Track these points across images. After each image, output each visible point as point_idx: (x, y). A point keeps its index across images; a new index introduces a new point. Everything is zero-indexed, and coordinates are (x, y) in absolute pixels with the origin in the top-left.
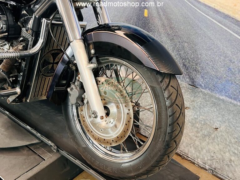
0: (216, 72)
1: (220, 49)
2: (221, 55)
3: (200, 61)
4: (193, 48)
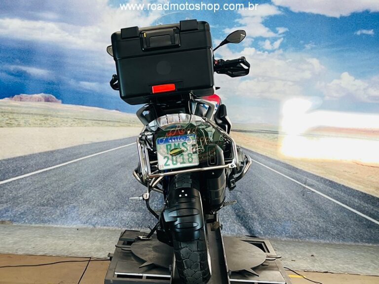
0: (274, 214)
1: (275, 192)
2: (277, 198)
3: (256, 207)
4: (247, 195)
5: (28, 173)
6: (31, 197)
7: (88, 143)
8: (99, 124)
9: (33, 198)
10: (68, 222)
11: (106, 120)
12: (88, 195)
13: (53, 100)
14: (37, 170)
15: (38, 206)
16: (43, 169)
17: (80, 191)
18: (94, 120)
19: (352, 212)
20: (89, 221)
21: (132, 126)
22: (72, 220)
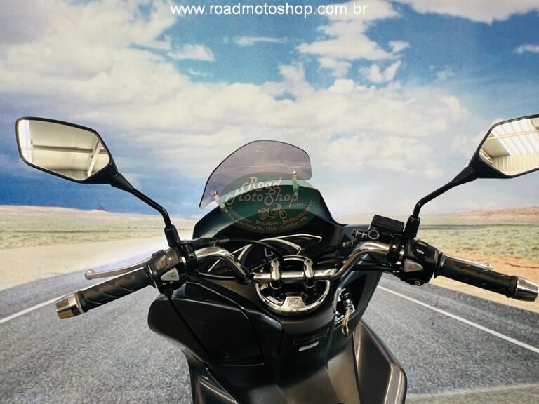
7: (49, 276)
8: (67, 238)
11: (81, 229)
12: (60, 369)
17: (42, 365)
18: (56, 232)
21: (135, 237)
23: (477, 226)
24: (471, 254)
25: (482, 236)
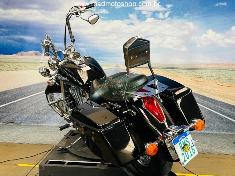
5: (28, 96)
6: (31, 109)
9: (31, 110)
10: (51, 123)
13: (40, 54)
14: (33, 94)
15: (34, 114)
16: (36, 93)
19: (217, 114)
20: (63, 122)
22: (54, 122)
23: (203, 69)
24: (200, 79)
25: (205, 73)
